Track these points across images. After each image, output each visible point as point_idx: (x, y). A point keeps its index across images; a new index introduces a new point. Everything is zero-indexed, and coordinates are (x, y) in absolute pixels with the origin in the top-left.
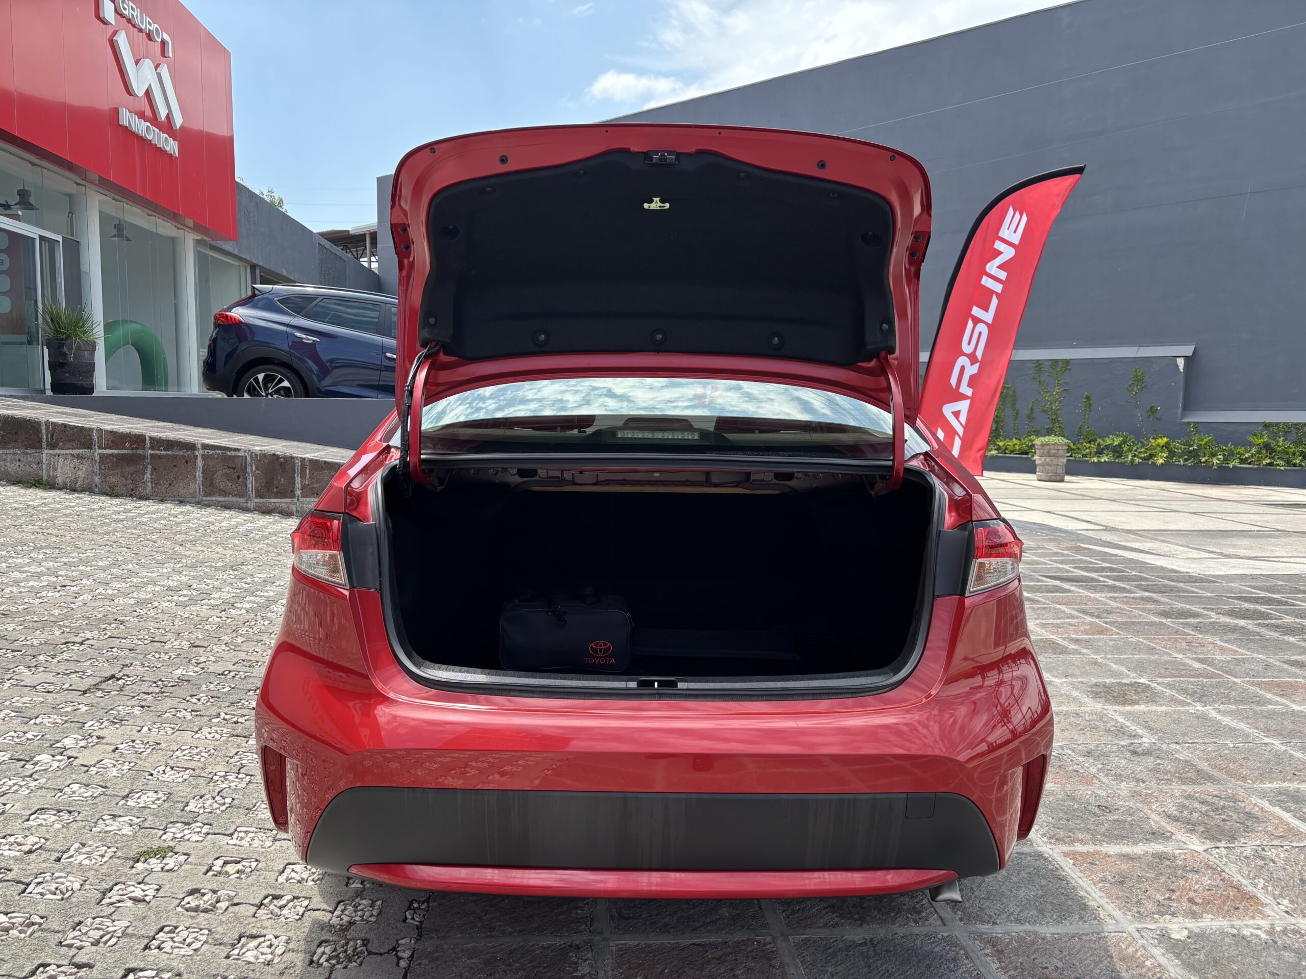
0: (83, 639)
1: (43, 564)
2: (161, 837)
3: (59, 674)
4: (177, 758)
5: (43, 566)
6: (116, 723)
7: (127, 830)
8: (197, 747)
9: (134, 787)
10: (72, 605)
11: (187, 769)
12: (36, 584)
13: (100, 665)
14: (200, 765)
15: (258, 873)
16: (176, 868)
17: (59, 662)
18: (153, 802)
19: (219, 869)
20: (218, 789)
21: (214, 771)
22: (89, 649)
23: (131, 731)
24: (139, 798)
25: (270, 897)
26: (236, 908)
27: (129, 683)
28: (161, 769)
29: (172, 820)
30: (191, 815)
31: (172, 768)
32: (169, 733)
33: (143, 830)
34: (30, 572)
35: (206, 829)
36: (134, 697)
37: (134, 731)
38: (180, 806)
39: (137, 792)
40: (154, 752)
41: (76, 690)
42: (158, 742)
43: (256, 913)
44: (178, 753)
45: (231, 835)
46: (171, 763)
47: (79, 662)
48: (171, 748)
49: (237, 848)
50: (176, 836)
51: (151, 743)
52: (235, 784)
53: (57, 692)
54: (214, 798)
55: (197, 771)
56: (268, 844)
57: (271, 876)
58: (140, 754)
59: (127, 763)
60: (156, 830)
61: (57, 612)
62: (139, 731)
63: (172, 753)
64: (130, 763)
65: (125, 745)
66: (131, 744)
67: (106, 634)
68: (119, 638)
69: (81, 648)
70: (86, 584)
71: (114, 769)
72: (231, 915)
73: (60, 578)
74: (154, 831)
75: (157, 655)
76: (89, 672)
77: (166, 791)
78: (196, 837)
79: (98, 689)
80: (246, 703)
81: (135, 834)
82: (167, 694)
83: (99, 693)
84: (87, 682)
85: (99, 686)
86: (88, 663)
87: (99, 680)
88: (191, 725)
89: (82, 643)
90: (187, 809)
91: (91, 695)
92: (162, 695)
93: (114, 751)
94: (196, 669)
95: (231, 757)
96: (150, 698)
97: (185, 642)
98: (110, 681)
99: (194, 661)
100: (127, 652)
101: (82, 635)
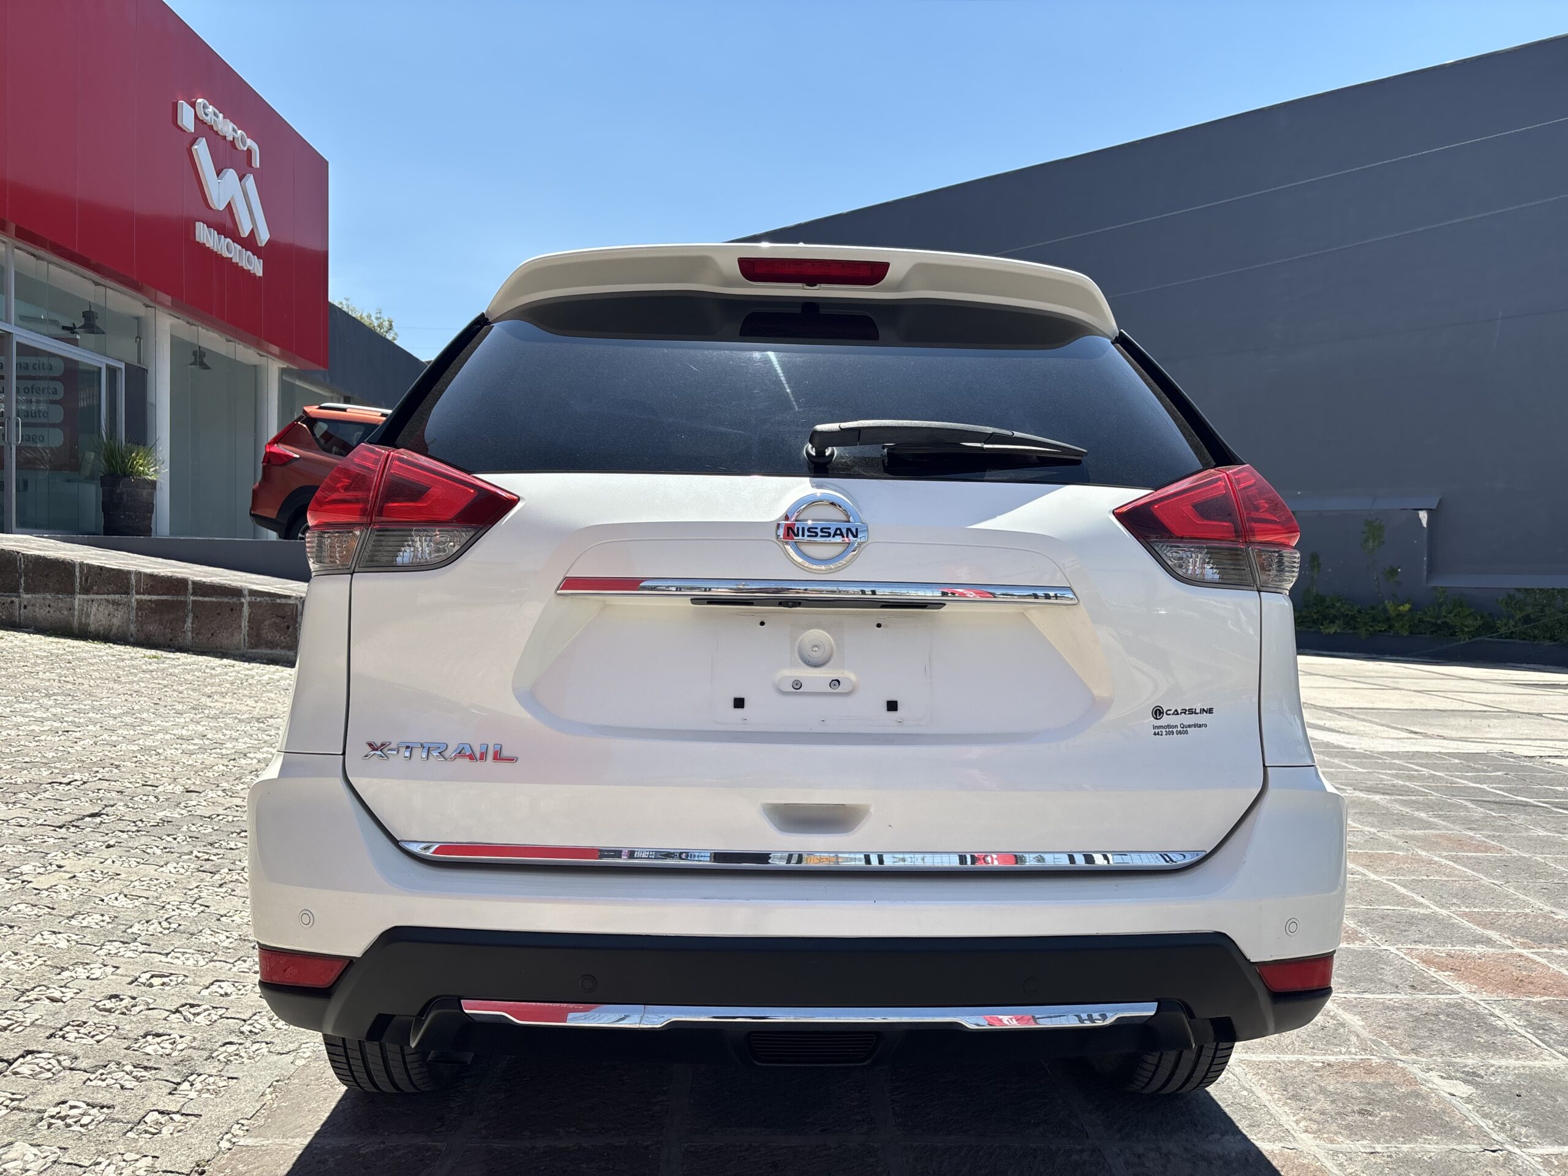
0: (70, 780)
1: (50, 710)
2: (95, 952)
3: (36, 810)
4: (134, 887)
5: (50, 712)
6: (80, 855)
7: (63, 944)
8: (157, 880)
9: (81, 910)
10: (69, 749)
11: (140, 897)
12: (37, 728)
13: (82, 804)
14: (156, 894)
15: (183, 986)
16: (102, 977)
17: (39, 800)
18: (97, 924)
19: (145, 981)
20: (166, 916)
21: (168, 901)
22: (74, 790)
23: (94, 862)
24: (83, 919)
25: (188, 1006)
26: (150, 1011)
27: (106, 821)
28: (113, 896)
29: (111, 939)
30: (132, 936)
31: (126, 896)
32: (132, 866)
33: (79, 946)
34: (34, 717)
35: (141, 948)
36: (107, 834)
37: (97, 862)
38: (123, 928)
39: (83, 914)
40: (112, 881)
41: (49, 826)
42: (118, 873)
43: (168, 1016)
44: (136, 883)
45: (167, 954)
46: (126, 891)
47: (61, 800)
48: (130, 879)
49: (169, 965)
50: (110, 952)
51: (110, 874)
52: (186, 912)
53: (29, 827)
54: (160, 923)
55: (150, 900)
56: (202, 963)
57: (194, 990)
58: (98, 881)
59: (80, 889)
60: (92, 947)
61: (50, 755)
62: (102, 863)
63: (129, 883)
64: (83, 889)
65: (83, 873)
66: (90, 873)
67: (96, 776)
68: (109, 780)
69: (67, 788)
70: (91, 730)
71: (66, 894)
72: (143, 1017)
73: (65, 724)
74: (89, 947)
75: (145, 798)
76: (68, 810)
77: (113, 914)
78: (131, 954)
79: (73, 826)
80: (224, 844)
81: (69, 948)
82: (143, 833)
83: (73, 829)
84: (63, 819)
85: (75, 823)
86: (69, 802)
87: (76, 817)
88: (157, 860)
89: (69, 784)
90: (129, 931)
91: (64, 830)
92: (138, 834)
93: (71, 878)
94: (183, 812)
95: (190, 890)
96: (125, 836)
97: (179, 786)
98: (87, 819)
99: (183, 804)
100: (114, 794)
101: (71, 776)
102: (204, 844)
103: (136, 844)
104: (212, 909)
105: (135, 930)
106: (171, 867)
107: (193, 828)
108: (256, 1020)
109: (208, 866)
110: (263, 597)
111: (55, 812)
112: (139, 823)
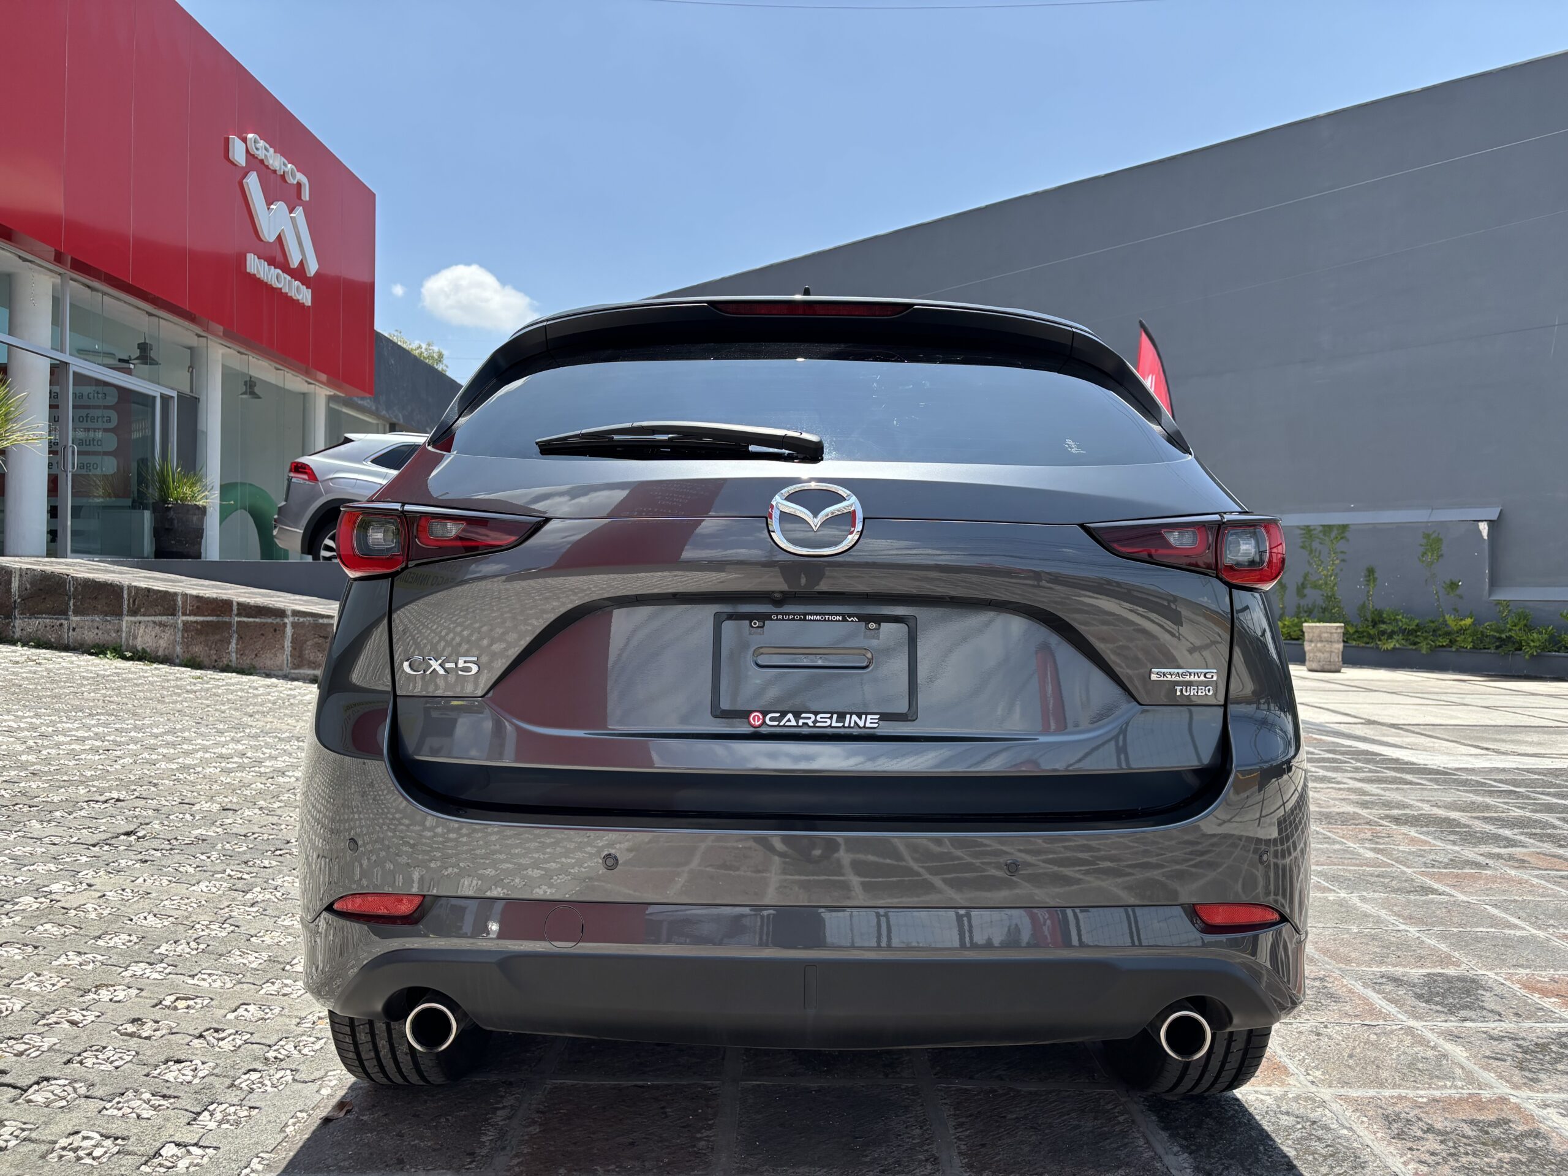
0: (107, 798)
1: (92, 729)
2: (120, 974)
3: (71, 828)
4: (164, 906)
6: (112, 873)
7: (88, 966)
8: (188, 898)
9: (109, 930)
10: (109, 768)
11: (170, 916)
12: (77, 747)
13: (117, 822)
14: (186, 914)
15: (208, 1009)
16: (125, 1000)
17: (75, 818)
18: (124, 944)
19: (169, 1004)
20: (195, 936)
21: (197, 920)
22: (110, 808)
23: (125, 880)
24: (111, 939)
25: (212, 1030)
26: (173, 1036)
27: (139, 839)
28: (142, 916)
29: (137, 960)
30: (158, 957)
31: (155, 916)
32: (163, 884)
33: (104, 967)
35: (168, 969)
36: (139, 853)
37: (128, 881)
38: (150, 948)
39: (110, 934)
40: (142, 899)
41: (82, 844)
42: (150, 893)
43: (192, 1041)
44: (166, 902)
45: (194, 976)
46: (155, 910)
47: (96, 819)
48: (161, 897)
49: (195, 987)
50: (135, 973)
51: (140, 892)
52: (215, 932)
53: (62, 845)
54: (188, 944)
55: (180, 920)
56: (229, 985)
57: (219, 1013)
58: (128, 900)
59: (109, 909)
60: (121, 967)
61: (89, 773)
62: (134, 882)
63: (159, 902)
64: (112, 908)
65: (113, 892)
66: (121, 892)
68: (146, 799)
69: (103, 807)
70: (132, 749)
71: (94, 913)
72: (165, 1042)
73: (106, 743)
74: (115, 968)
75: (181, 816)
76: (103, 828)
77: (140, 935)
78: (156, 975)
79: (107, 844)
80: (258, 862)
81: (95, 970)
82: (176, 851)
83: (106, 848)
84: (96, 838)
85: (109, 842)
86: (104, 820)
87: (110, 835)
88: (190, 879)
89: (106, 802)
90: (157, 951)
91: (97, 849)
92: (172, 852)
93: (100, 897)
94: (218, 830)
95: (221, 909)
96: (159, 854)
97: (215, 805)
98: (122, 837)
99: (218, 823)
100: (150, 812)
101: (108, 794)
102: (237, 862)
103: (169, 862)
104: (243, 929)
105: (162, 950)
106: (203, 886)
107: (228, 846)
108: (282, 1046)
109: (240, 885)
110: (305, 617)
111: (90, 830)
112: (174, 842)
